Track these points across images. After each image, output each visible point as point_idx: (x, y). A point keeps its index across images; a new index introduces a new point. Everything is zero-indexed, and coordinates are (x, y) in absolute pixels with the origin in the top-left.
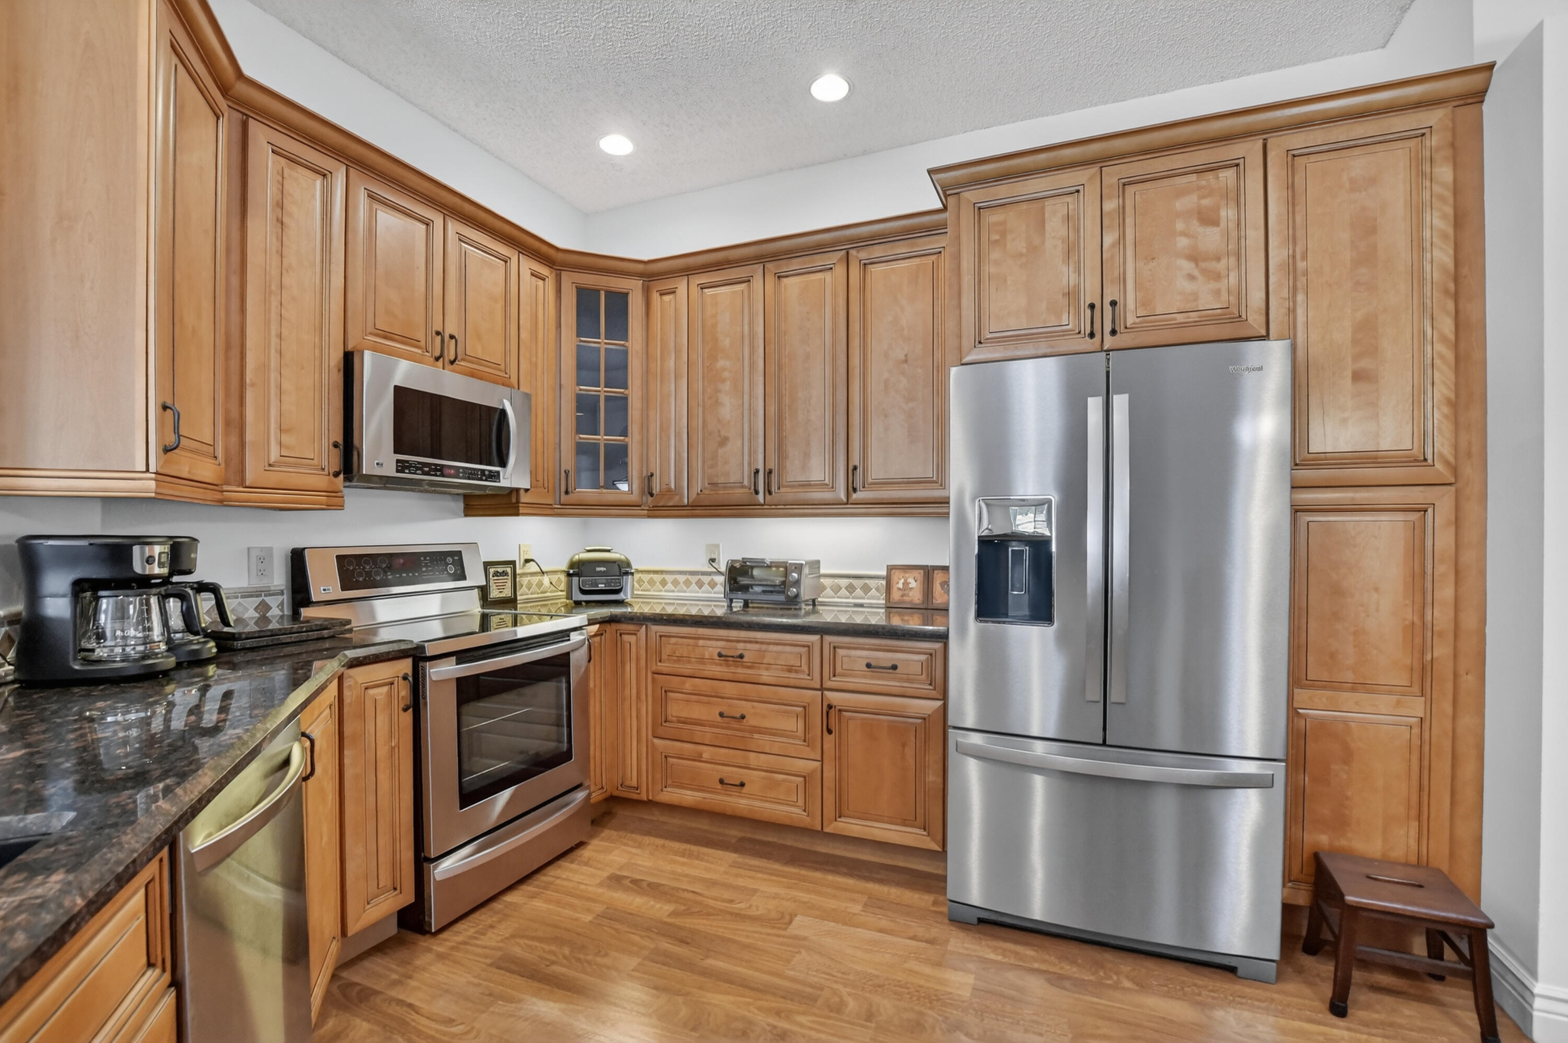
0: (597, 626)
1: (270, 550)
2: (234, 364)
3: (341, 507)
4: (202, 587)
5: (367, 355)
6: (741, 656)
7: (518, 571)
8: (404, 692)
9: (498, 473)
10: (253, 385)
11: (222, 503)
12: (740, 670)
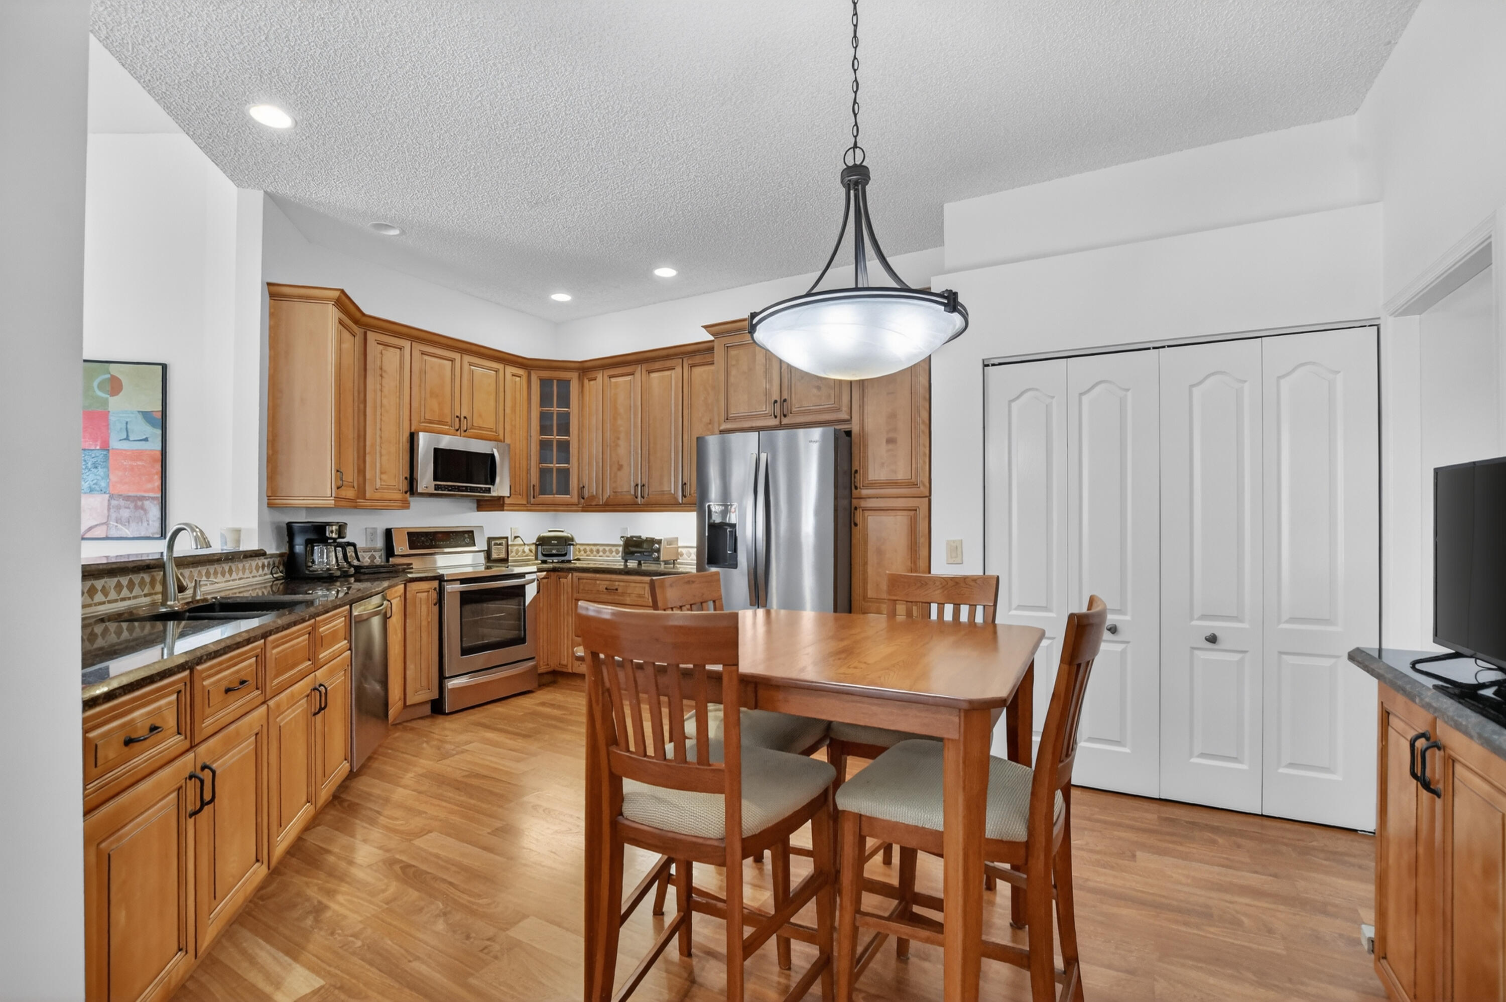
0: (545, 573)
1: (375, 529)
2: (362, 444)
3: (408, 507)
4: (349, 544)
5: (421, 435)
6: (617, 590)
7: (510, 543)
8: (434, 596)
9: (490, 488)
10: (369, 453)
11: (356, 507)
12: (616, 597)
